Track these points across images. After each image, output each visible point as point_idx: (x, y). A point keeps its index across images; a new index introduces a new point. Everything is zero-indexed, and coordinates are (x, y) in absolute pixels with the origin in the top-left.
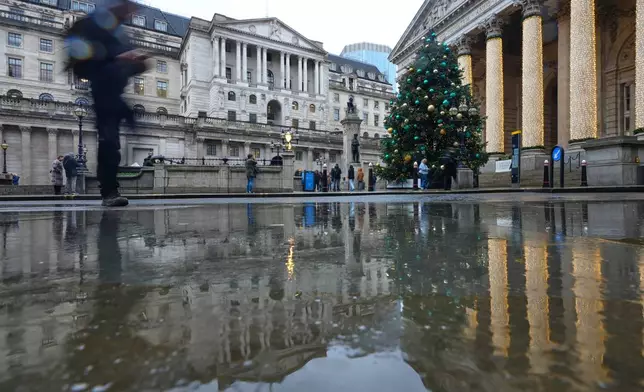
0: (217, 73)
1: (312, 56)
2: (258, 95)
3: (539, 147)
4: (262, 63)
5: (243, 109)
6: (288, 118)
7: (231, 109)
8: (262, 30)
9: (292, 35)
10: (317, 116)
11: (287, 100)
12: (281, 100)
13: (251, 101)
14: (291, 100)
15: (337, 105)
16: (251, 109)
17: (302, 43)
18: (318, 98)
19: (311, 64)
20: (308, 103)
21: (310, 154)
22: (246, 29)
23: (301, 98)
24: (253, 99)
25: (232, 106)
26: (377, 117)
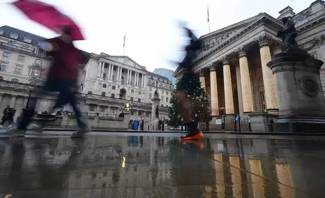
0: (99, 75)
1: (141, 72)
2: (117, 86)
3: (232, 114)
4: (119, 73)
5: (109, 91)
6: (129, 96)
7: (104, 91)
8: (121, 60)
9: (133, 63)
10: (141, 97)
11: (129, 89)
12: (126, 88)
13: (113, 89)
14: (131, 89)
15: (151, 92)
16: (113, 92)
17: (137, 67)
18: (142, 89)
19: (141, 75)
20: (138, 91)
21: (137, 112)
22: (114, 59)
23: (135, 89)
24: (114, 88)
25: (104, 90)
26: (167, 98)
